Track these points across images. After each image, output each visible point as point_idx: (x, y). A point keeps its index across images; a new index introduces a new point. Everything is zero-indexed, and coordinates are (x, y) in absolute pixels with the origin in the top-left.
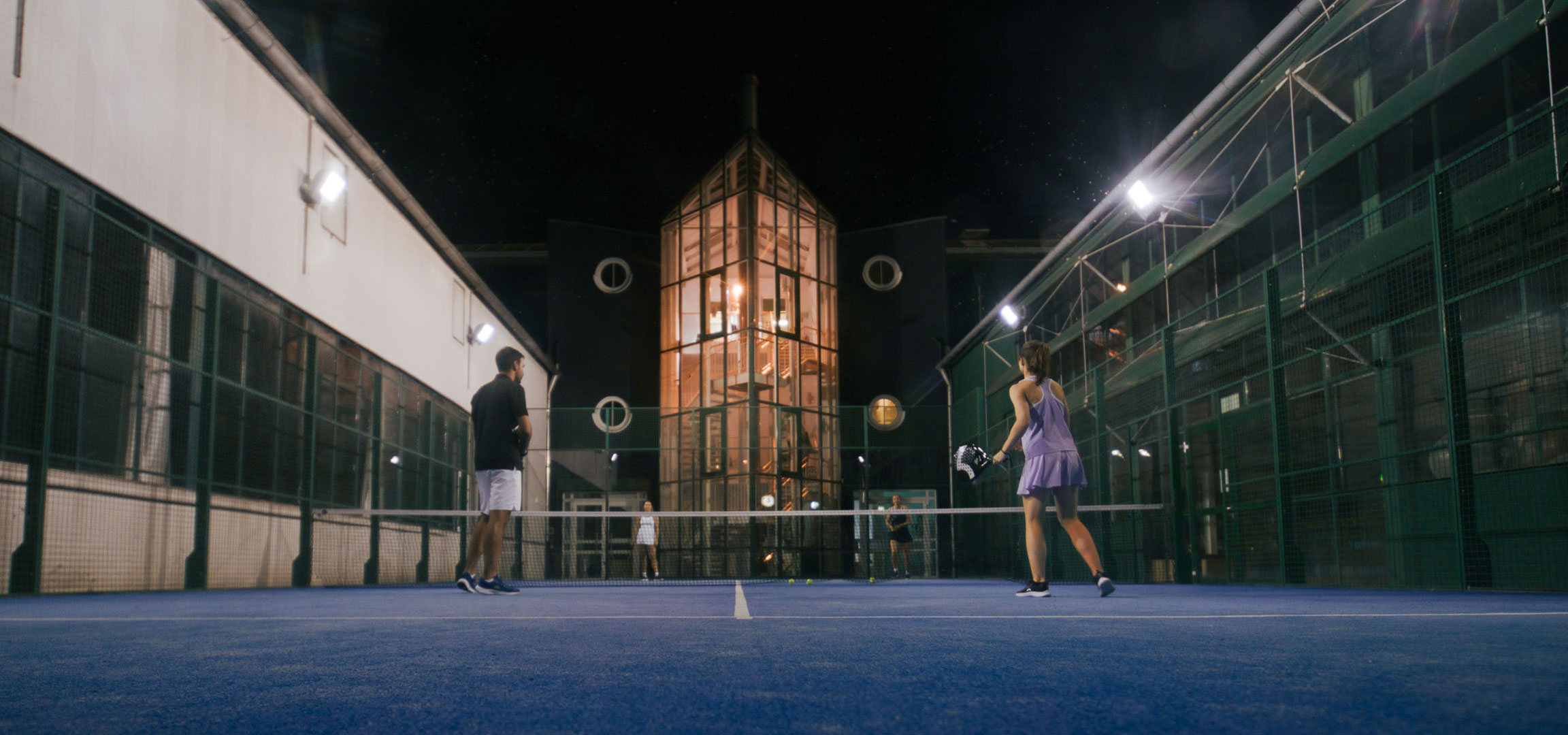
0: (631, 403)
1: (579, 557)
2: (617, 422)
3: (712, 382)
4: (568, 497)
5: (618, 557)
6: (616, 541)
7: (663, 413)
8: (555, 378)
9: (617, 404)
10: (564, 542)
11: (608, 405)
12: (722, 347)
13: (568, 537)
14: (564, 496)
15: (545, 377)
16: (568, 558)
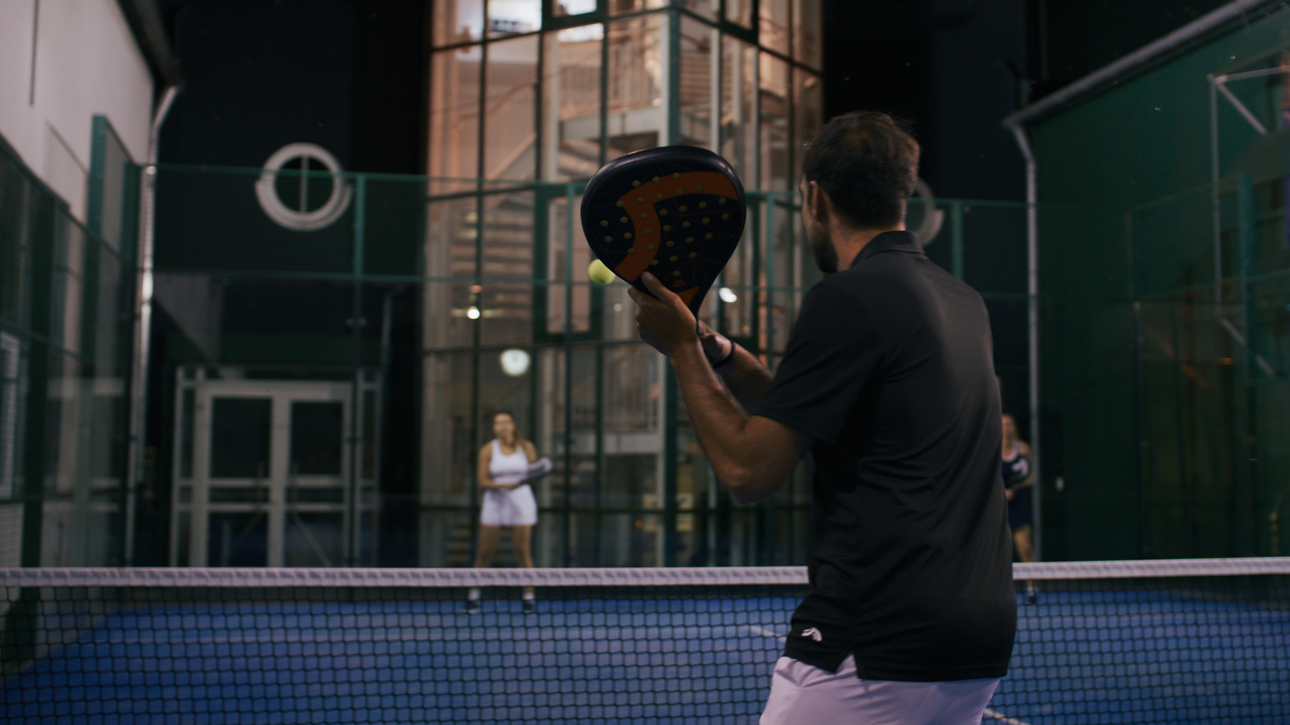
0: (350, 164)
1: (215, 519)
2: (315, 204)
3: (562, 125)
4: (190, 375)
5: (310, 518)
6: (306, 482)
7: (435, 189)
8: (170, 95)
9: (315, 164)
10: (178, 482)
11: (294, 163)
12: (597, 48)
13: (188, 471)
14: (180, 373)
15: (143, 87)
16: (186, 519)
